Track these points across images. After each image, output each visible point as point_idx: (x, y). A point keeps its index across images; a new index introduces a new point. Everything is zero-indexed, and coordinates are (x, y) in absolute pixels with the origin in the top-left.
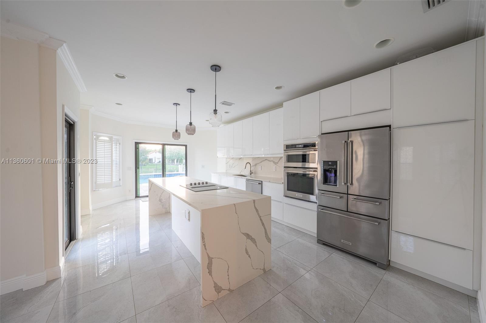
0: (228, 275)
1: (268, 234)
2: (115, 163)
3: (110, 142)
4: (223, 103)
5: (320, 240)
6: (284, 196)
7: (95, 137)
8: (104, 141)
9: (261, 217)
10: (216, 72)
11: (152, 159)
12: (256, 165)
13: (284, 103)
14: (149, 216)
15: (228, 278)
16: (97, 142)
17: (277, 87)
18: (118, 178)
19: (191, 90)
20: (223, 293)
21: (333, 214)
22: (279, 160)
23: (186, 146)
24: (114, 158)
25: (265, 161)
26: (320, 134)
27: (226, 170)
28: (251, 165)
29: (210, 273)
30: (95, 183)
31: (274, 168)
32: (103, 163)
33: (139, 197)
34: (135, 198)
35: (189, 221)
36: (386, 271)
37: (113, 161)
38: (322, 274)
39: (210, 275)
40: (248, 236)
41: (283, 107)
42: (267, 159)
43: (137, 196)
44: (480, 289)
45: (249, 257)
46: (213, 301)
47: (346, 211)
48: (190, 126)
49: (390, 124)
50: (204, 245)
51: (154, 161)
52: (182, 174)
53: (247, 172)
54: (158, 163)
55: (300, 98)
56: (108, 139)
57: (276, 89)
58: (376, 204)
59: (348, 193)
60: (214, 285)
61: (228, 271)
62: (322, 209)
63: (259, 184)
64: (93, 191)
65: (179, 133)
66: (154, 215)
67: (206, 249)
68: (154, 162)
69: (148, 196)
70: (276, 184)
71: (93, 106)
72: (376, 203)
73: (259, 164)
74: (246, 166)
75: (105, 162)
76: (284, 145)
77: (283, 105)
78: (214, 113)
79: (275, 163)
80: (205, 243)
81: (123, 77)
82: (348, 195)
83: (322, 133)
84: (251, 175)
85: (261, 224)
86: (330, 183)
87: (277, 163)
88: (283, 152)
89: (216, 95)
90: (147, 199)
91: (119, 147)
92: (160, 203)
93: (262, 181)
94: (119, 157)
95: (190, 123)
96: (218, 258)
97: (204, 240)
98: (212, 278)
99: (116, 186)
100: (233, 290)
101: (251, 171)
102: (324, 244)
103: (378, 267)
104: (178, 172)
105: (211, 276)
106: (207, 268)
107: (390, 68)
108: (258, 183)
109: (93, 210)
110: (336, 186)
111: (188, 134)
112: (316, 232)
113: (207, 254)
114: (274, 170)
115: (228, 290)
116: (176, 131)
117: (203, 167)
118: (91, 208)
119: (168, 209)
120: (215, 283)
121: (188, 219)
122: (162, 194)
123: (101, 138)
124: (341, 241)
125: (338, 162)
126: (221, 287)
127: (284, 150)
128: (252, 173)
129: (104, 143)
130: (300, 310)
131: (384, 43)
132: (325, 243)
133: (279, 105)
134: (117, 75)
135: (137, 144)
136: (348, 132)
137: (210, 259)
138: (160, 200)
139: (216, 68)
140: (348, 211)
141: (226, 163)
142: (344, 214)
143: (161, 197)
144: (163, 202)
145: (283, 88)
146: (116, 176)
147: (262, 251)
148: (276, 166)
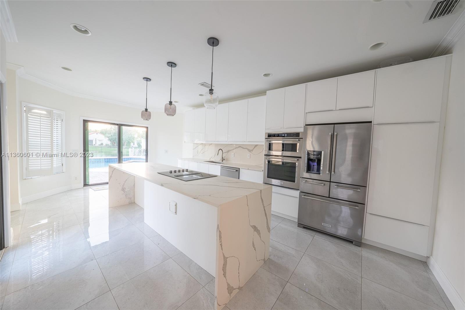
0: (239, 273)
1: (269, 224)
2: (56, 144)
3: (49, 118)
4: (203, 84)
5: (300, 224)
6: (263, 183)
7: (25, 109)
8: (40, 115)
9: (265, 207)
10: (214, 47)
11: (92, 141)
12: (228, 151)
13: (267, 91)
14: (109, 208)
15: (239, 276)
16: (29, 115)
17: (265, 74)
18: (60, 162)
19: (172, 64)
20: (235, 292)
21: (315, 200)
22: (254, 148)
23: (147, 128)
24: (55, 139)
25: (238, 148)
26: (305, 125)
27: (193, 156)
28: (223, 152)
29: (225, 275)
30: (26, 169)
31: (249, 155)
32: (39, 144)
33: (88, 185)
34: (84, 187)
35: (176, 214)
36: (361, 248)
37: (54, 141)
38: (315, 257)
39: (224, 277)
40: (255, 228)
41: (266, 95)
42: (241, 146)
43: (85, 185)
44: (432, 255)
45: (255, 249)
46: (226, 304)
47: (328, 197)
48: (169, 105)
49: (371, 121)
50: (221, 245)
51: (94, 143)
52: (142, 159)
53: (218, 159)
54: (100, 145)
55: (285, 89)
56: (45, 112)
57: (263, 77)
58: (357, 191)
59: (331, 181)
60: (228, 286)
61: (239, 269)
62: (305, 196)
63: (237, 171)
64: (23, 179)
65: (150, 113)
66: (116, 207)
67: (222, 249)
68: (95, 145)
69: (108, 184)
70: (255, 171)
71: (23, 66)
72: (358, 189)
73: (232, 151)
74: (218, 153)
75: (41, 143)
76: (266, 133)
77: (266, 93)
78: (210, 93)
79: (250, 151)
80: (222, 243)
81: (86, 32)
82: (331, 183)
83: (306, 124)
84: (222, 161)
85: (264, 214)
86: (313, 171)
87: (252, 150)
88: (264, 140)
89: (212, 73)
90: (107, 186)
91: (61, 124)
92: (123, 193)
93: (239, 168)
94: (62, 136)
95: (169, 102)
96: (231, 257)
97: (221, 239)
98: (226, 280)
99: (57, 173)
100: (242, 287)
101: (223, 157)
102: (304, 228)
103: (354, 245)
104: (129, 156)
105: (226, 278)
106: (223, 270)
107: (375, 70)
108: (235, 171)
109: (23, 204)
110: (320, 174)
111: (168, 115)
112: (297, 217)
113: (223, 254)
114: (248, 158)
115: (238, 288)
116: (146, 110)
117: (166, 152)
118: (20, 202)
119: (132, 199)
120: (228, 285)
121: (175, 212)
122: (125, 182)
123: (34, 111)
124: (322, 224)
125: (323, 152)
126: (232, 287)
127: (265, 138)
128: (224, 160)
129: (39, 117)
130: (313, 297)
131: (378, 45)
132: (304, 226)
133: (262, 93)
134: (75, 27)
135: (85, 122)
136: (334, 125)
137: (225, 259)
138: (123, 189)
139: (213, 42)
140: (330, 197)
141: (193, 149)
142: (326, 200)
143: (124, 186)
144: (126, 192)
145: (271, 75)
146: (57, 160)
147: (264, 241)
148: (251, 153)
